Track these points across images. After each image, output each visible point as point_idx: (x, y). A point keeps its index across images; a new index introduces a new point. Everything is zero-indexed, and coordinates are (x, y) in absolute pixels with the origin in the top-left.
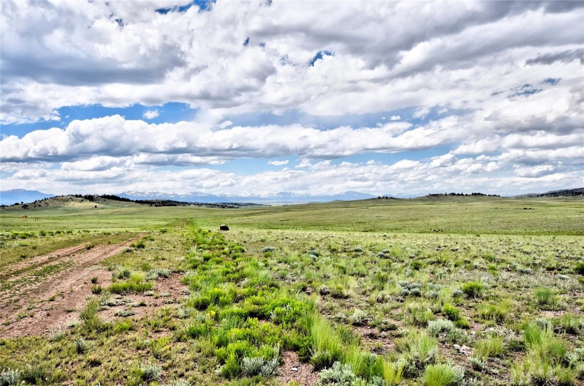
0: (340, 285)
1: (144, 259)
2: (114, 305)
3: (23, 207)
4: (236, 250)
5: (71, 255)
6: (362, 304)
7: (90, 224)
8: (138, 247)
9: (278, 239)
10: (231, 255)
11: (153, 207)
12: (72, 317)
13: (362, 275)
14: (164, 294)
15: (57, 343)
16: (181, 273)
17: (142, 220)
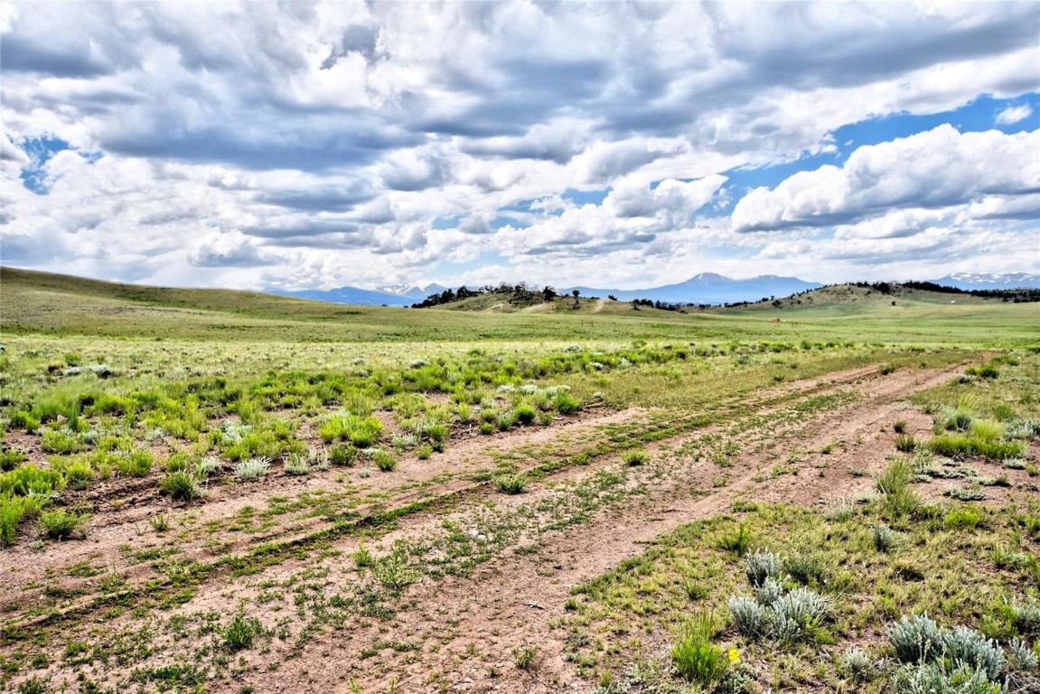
1: (998, 398)
2: (941, 477)
3: (774, 304)
5: (855, 382)
7: (883, 335)
8: (982, 375)
11: (1011, 304)
12: (862, 485)
15: (839, 524)
17: (984, 329)
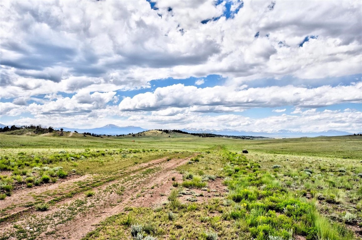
0: (332, 194)
1: (199, 168)
2: (185, 194)
3: (133, 136)
4: (255, 166)
5: (160, 164)
6: (351, 209)
7: (167, 147)
9: (282, 160)
10: (252, 169)
11: (201, 138)
12: (164, 199)
13: (347, 188)
14: (214, 190)
15: (158, 213)
16: (222, 178)
17: (194, 145)
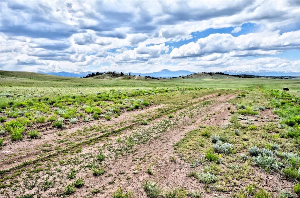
1: (248, 101)
2: (242, 119)
3: (182, 78)
5: (213, 98)
7: (212, 86)
8: (242, 96)
10: (297, 102)
12: (226, 121)
14: (266, 118)
15: (226, 130)
16: (270, 109)
17: (235, 85)
